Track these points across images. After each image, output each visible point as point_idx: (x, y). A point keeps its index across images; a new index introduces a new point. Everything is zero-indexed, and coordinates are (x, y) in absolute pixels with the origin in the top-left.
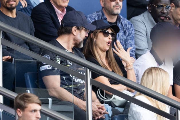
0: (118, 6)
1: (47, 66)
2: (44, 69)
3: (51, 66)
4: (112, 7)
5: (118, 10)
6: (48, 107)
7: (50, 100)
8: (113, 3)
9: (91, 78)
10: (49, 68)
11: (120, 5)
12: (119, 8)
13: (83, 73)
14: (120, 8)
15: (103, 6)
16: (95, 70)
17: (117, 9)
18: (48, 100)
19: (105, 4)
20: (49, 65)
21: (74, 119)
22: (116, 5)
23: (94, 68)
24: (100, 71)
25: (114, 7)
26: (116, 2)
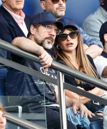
0: (62, 8)
4: (55, 10)
5: (62, 12)
6: (18, 116)
7: (20, 108)
8: (56, 6)
9: (64, 82)
11: (63, 7)
13: (54, 77)
14: (64, 10)
15: (44, 9)
16: (68, 73)
17: (60, 11)
18: (18, 108)
19: (46, 7)
21: (47, 128)
22: (60, 7)
23: (67, 71)
24: (73, 74)
25: (57, 9)
26: (59, 4)
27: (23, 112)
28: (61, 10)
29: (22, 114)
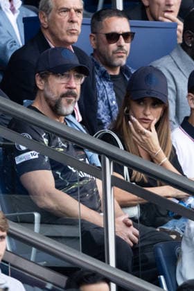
0: (121, 51)
1: (29, 153)
2: (24, 160)
3: (37, 153)
4: (111, 54)
5: (121, 59)
7: (37, 215)
9: (112, 174)
10: (34, 157)
12: (123, 55)
14: (125, 55)
17: (119, 57)
18: (34, 216)
20: (32, 152)
22: (118, 49)
25: (114, 53)
26: (119, 45)
27: (42, 222)
28: (120, 55)
29: (41, 226)
